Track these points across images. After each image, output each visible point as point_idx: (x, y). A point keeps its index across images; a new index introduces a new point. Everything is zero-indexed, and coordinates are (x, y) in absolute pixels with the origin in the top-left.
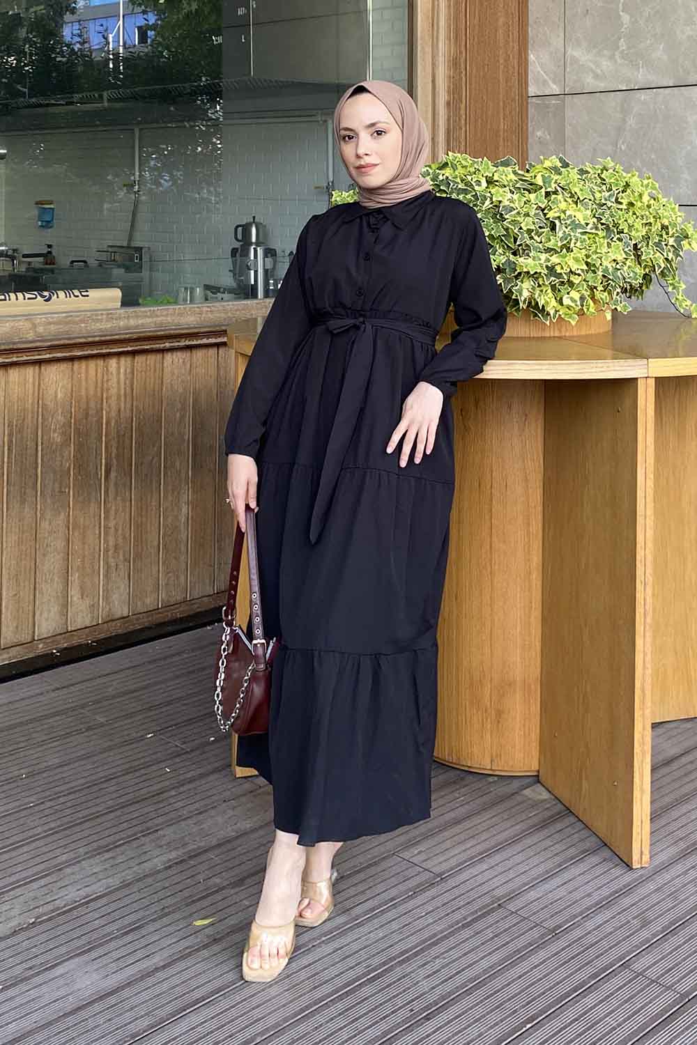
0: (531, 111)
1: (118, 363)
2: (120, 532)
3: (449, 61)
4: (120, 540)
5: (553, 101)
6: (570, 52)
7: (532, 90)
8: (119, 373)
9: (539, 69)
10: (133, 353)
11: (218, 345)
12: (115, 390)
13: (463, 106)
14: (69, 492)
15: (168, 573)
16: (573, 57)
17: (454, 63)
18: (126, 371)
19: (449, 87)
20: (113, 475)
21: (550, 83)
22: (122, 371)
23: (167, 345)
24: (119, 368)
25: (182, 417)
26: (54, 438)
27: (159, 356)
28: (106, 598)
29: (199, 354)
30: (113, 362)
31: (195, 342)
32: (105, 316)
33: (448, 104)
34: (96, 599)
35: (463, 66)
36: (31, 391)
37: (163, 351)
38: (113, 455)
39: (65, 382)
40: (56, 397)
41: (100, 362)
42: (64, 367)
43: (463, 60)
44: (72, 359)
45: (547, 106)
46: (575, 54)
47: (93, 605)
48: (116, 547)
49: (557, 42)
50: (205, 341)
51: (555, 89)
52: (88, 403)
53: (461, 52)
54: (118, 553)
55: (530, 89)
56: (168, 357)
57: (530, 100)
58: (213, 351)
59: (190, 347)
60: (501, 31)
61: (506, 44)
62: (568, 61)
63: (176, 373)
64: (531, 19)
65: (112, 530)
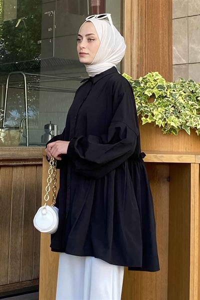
0: (174, 71)
3: (138, 48)
5: (184, 66)
6: (190, 45)
7: (174, 62)
9: (177, 53)
11: (37, 165)
13: (144, 67)
16: (191, 48)
17: (140, 49)
19: (138, 59)
21: (182, 59)
23: (15, 164)
25: (20, 197)
27: (11, 169)
29: (28, 169)
31: (27, 163)
33: (138, 66)
35: (144, 50)
37: (13, 166)
43: (144, 47)
45: (181, 69)
46: (192, 46)
49: (185, 41)
50: (31, 163)
51: (184, 61)
53: (143, 44)
55: (173, 62)
56: (15, 169)
57: (173, 66)
58: (34, 168)
59: (25, 166)
60: (160, 36)
61: (163, 42)
62: (190, 49)
63: (18, 177)
64: (173, 32)
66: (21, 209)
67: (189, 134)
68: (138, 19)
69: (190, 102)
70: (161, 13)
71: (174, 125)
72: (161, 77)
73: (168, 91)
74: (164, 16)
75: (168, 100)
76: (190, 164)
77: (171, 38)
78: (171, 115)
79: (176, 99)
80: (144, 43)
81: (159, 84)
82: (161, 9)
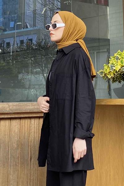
1: (34, 121)
8: (35, 124)
12: (33, 130)
14: (18, 165)
18: (37, 123)
20: (32, 160)
24: (35, 123)
26: (14, 146)
30: (33, 120)
32: (30, 104)
36: (7, 129)
38: (33, 153)
39: (18, 126)
40: (15, 131)
41: (29, 120)
42: (18, 121)
44: (20, 118)
52: (25, 134)
65: (32, 180)
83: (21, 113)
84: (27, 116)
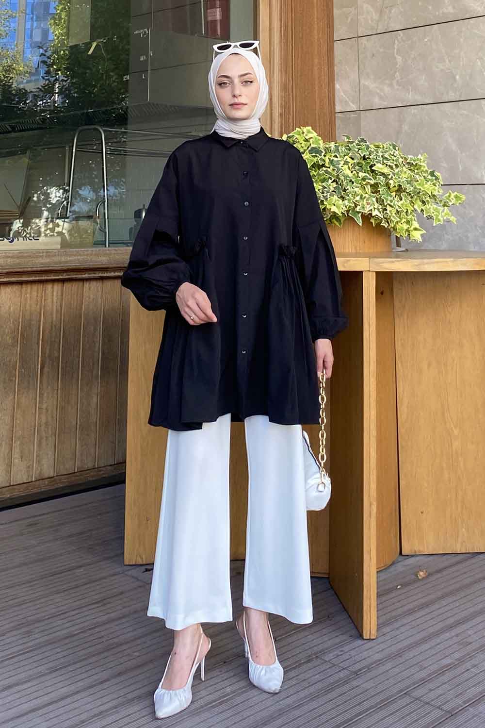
0: (338, 123)
1: (53, 288)
2: (49, 412)
3: (281, 86)
4: (50, 419)
5: (353, 115)
6: (362, 82)
7: (338, 109)
8: (53, 295)
9: (343, 94)
10: (63, 281)
12: (50, 307)
13: (291, 117)
14: (15, 380)
15: (82, 446)
16: (364, 86)
17: (285, 90)
18: (58, 293)
19: (281, 104)
20: (46, 369)
21: (350, 103)
22: (55, 294)
23: (86, 276)
24: (53, 292)
25: (95, 329)
27: (81, 284)
28: (39, 462)
29: (109, 284)
30: (49, 287)
31: (106, 275)
32: (44, 254)
33: (281, 115)
34: (31, 463)
35: (290, 90)
37: (83, 280)
38: (47, 355)
39: (16, 299)
41: (40, 286)
42: (16, 288)
43: (290, 87)
44: (21, 283)
45: (348, 119)
46: (366, 83)
47: (29, 467)
48: (47, 424)
49: (354, 76)
50: (112, 274)
51: (354, 107)
52: (31, 316)
53: (289, 81)
54: (48, 428)
55: (336, 107)
56: (87, 285)
57: (337, 115)
59: (102, 279)
60: (316, 68)
61: (320, 77)
62: (362, 88)
63: (92, 296)
64: (336, 61)
65: (44, 411)
66: (97, 349)
67: (361, 224)
68: (281, 42)
69: (361, 174)
70: (316, 32)
71: (337, 211)
72: (315, 134)
73: (327, 157)
74: (320, 35)
75: (326, 172)
76: (362, 272)
77: (333, 71)
78: (332, 195)
79: (339, 169)
80: (291, 79)
81: (313, 146)
82: (316, 26)
83: (24, 272)
84: (35, 279)
